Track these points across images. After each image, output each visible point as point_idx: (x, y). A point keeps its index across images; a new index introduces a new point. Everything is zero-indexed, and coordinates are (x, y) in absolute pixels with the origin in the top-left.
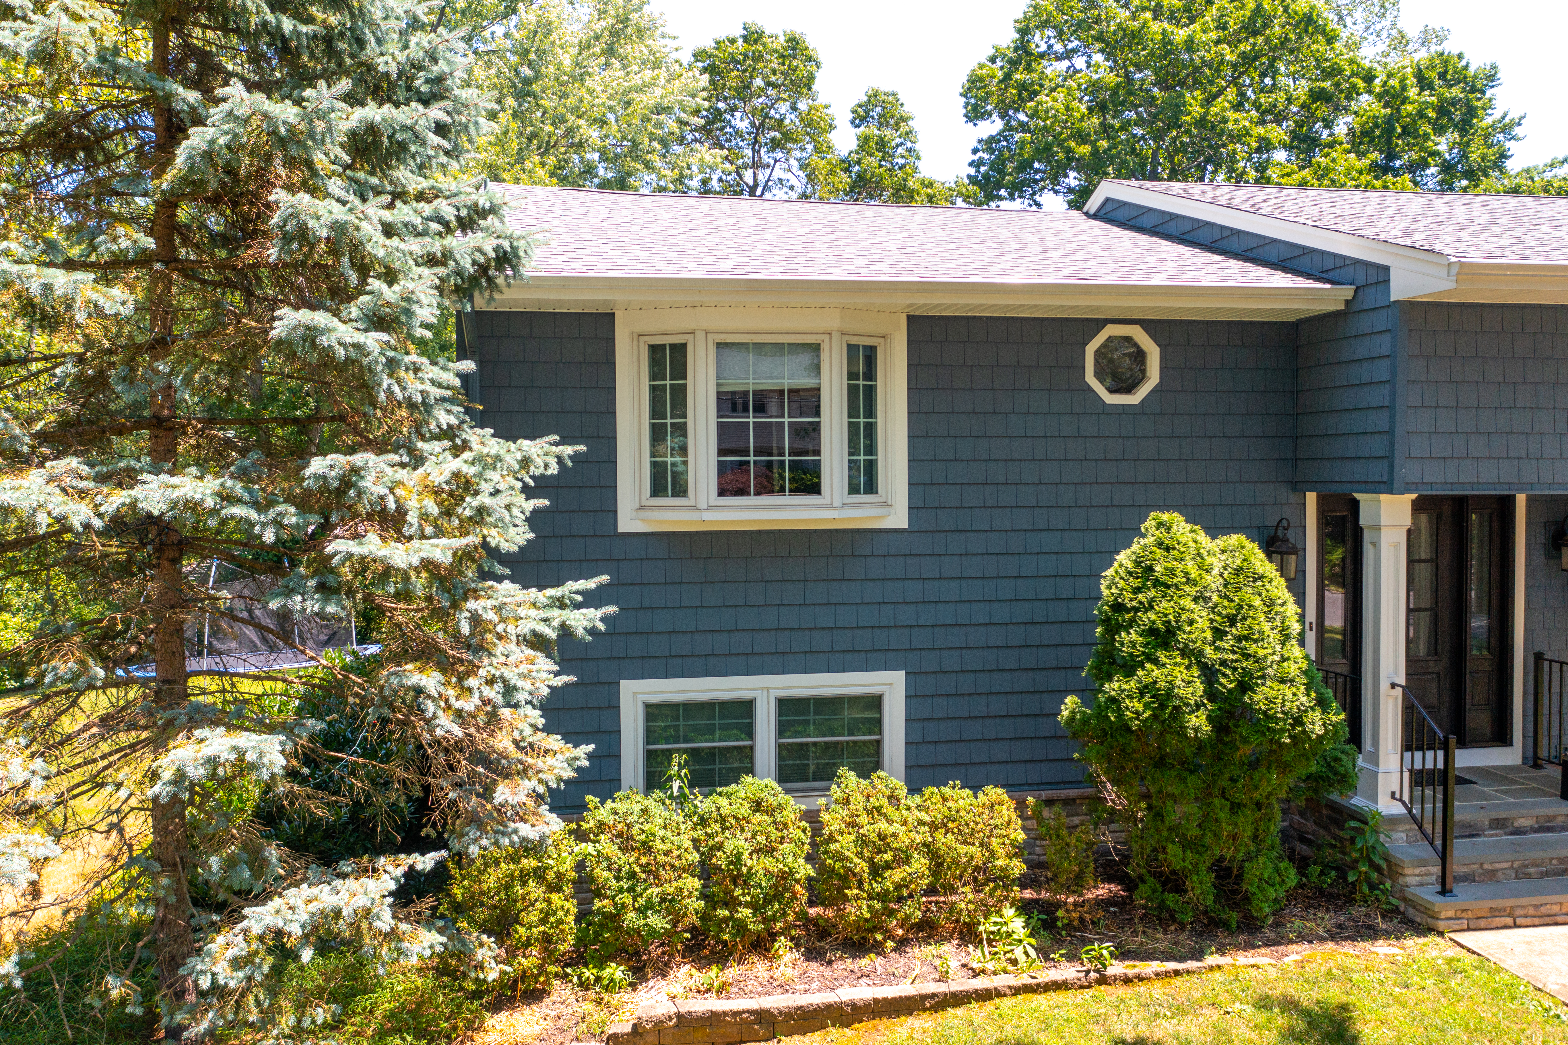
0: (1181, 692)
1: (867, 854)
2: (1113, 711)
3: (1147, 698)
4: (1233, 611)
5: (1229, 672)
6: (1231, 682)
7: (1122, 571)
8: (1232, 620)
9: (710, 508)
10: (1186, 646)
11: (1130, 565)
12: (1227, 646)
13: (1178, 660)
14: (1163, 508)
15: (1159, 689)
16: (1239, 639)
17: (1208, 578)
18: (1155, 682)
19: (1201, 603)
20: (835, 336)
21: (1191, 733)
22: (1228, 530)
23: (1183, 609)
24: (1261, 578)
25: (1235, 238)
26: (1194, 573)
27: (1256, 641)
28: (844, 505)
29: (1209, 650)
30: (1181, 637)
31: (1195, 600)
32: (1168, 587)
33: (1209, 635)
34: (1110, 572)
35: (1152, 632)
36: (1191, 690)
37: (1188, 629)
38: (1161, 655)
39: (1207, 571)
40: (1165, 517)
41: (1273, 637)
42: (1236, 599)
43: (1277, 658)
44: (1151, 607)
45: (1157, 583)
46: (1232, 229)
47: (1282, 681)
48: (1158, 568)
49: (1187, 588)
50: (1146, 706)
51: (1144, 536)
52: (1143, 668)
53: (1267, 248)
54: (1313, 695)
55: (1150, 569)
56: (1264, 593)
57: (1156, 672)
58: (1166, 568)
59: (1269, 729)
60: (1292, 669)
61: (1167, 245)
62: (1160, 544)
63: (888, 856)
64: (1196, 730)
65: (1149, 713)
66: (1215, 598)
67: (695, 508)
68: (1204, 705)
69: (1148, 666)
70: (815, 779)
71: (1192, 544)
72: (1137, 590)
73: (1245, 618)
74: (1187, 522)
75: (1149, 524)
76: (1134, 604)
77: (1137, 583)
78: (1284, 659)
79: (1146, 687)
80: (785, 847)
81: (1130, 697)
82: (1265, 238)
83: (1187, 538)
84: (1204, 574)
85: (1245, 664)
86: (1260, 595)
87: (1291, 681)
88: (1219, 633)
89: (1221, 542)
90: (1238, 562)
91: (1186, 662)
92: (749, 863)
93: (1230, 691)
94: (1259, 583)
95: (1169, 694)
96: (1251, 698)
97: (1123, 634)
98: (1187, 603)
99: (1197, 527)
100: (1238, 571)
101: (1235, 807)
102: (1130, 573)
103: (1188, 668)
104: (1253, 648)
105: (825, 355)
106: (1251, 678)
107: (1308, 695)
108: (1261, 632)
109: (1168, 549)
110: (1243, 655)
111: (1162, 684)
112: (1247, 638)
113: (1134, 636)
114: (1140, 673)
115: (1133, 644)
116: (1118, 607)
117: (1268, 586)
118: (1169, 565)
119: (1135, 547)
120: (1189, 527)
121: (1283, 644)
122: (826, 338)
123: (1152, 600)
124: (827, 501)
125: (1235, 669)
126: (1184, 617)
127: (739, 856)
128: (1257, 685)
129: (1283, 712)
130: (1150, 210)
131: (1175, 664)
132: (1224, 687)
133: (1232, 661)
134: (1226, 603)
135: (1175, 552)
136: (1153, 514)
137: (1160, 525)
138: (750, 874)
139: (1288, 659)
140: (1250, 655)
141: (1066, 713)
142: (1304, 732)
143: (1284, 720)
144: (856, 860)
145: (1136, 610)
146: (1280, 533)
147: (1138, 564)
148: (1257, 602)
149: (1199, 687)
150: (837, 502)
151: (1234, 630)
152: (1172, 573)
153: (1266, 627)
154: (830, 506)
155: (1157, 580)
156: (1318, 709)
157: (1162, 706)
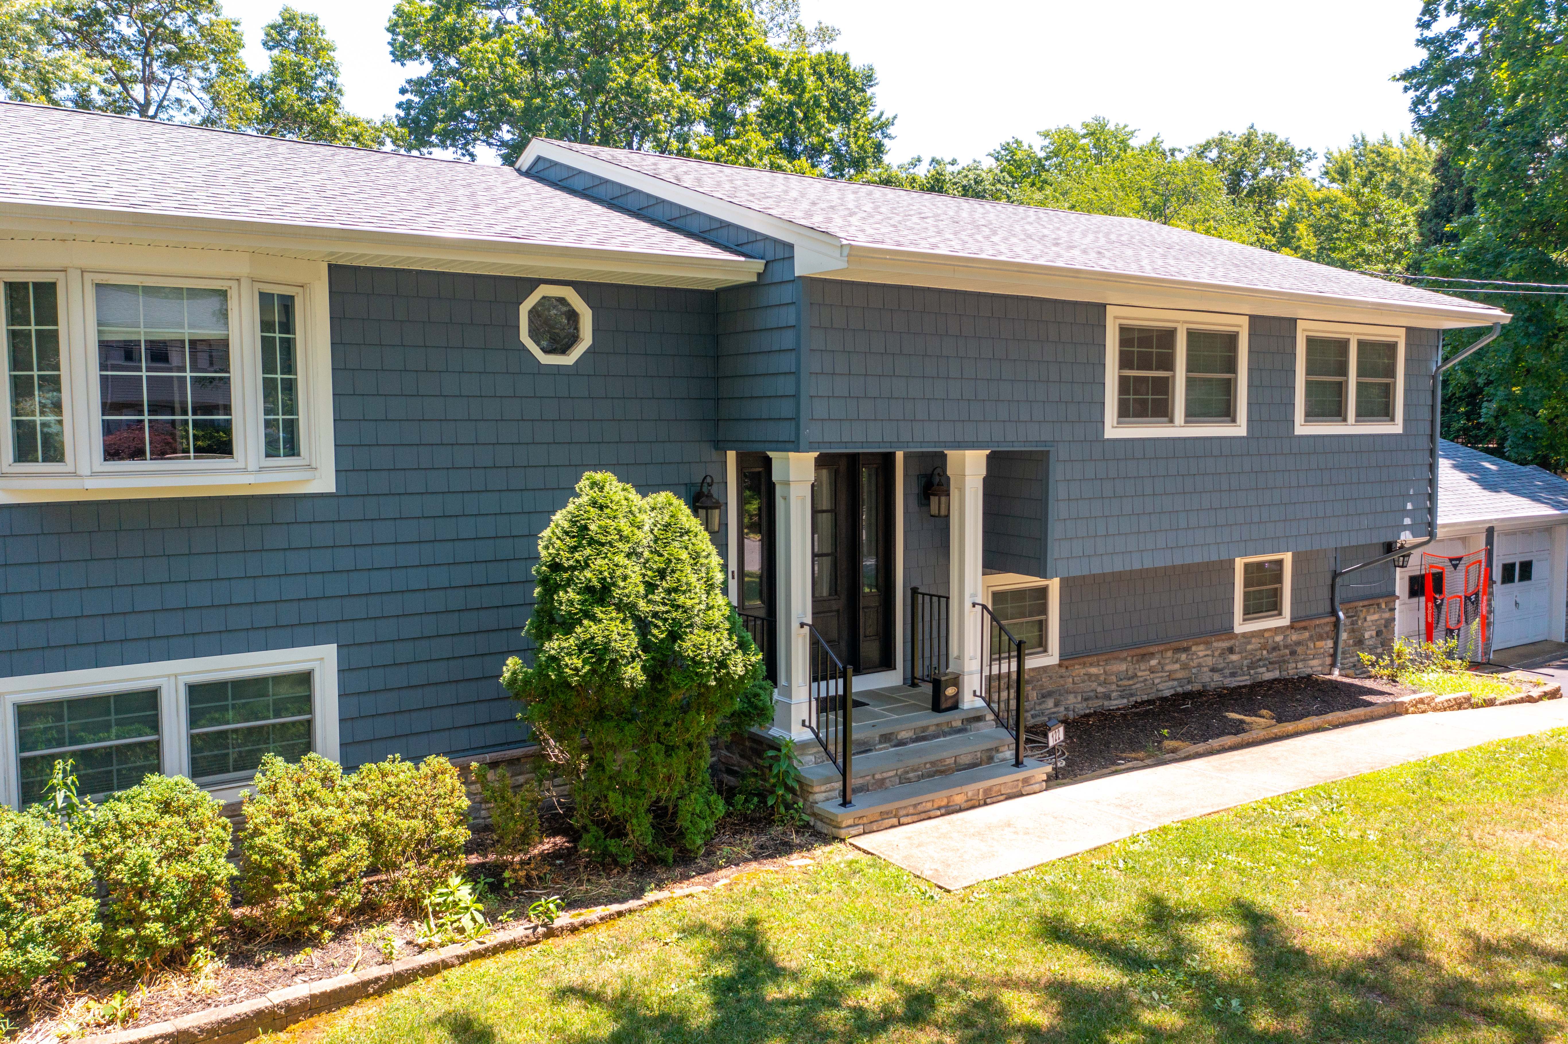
0: (617, 646)
1: (298, 843)
2: (554, 670)
3: (586, 654)
4: (663, 566)
5: (660, 623)
6: (662, 632)
7: (558, 532)
8: (662, 573)
9: (94, 474)
10: (621, 600)
11: (566, 525)
12: (658, 599)
13: (614, 615)
14: (596, 468)
15: (597, 644)
16: (669, 591)
17: (640, 535)
18: (593, 638)
19: (634, 558)
20: (245, 284)
21: (627, 684)
22: (657, 488)
23: (617, 565)
24: (688, 532)
25: (660, 206)
26: (627, 531)
27: (684, 592)
28: (261, 469)
29: (642, 604)
30: (616, 593)
31: (628, 556)
32: (603, 545)
33: (642, 589)
34: (546, 533)
35: (589, 589)
36: (626, 642)
37: (622, 584)
38: (597, 611)
39: (639, 528)
40: (599, 476)
41: (699, 587)
42: (665, 554)
43: (703, 607)
44: (587, 565)
45: (592, 542)
46: (657, 198)
47: (708, 628)
48: (593, 527)
49: (620, 545)
50: (585, 662)
51: (578, 496)
52: (581, 625)
53: (689, 219)
54: (735, 638)
55: (586, 528)
56: (690, 546)
57: (594, 628)
58: (600, 527)
59: (697, 674)
60: (716, 616)
61: (598, 209)
62: (594, 503)
63: (323, 843)
64: (632, 680)
65: (588, 667)
66: (646, 554)
67: (74, 474)
68: (639, 656)
69: (586, 622)
70: (236, 769)
71: (624, 502)
72: (573, 549)
73: (673, 571)
74: (620, 480)
75: (583, 484)
76: (571, 562)
77: (572, 542)
78: (709, 608)
79: (584, 643)
80: (202, 849)
81: (569, 654)
82: (687, 209)
83: (619, 496)
84: (636, 531)
85: (674, 614)
86: (686, 548)
87: (716, 627)
88: (651, 587)
89: (650, 499)
90: (667, 518)
91: (621, 616)
92: (158, 871)
93: (662, 641)
94: (686, 538)
95: (606, 648)
96: (680, 646)
97: (561, 593)
98: (620, 559)
99: (629, 486)
100: (668, 525)
101: (669, 750)
102: (567, 533)
103: (623, 621)
104: (681, 599)
105: (233, 305)
106: (681, 627)
107: (730, 639)
108: (688, 584)
109: (601, 508)
110: (673, 606)
111: (599, 639)
112: (676, 590)
113: (572, 595)
114: (579, 630)
115: (571, 602)
116: (556, 567)
117: (694, 540)
118: (602, 523)
119: (571, 507)
120: (621, 485)
121: (708, 593)
122: (234, 284)
123: (587, 558)
124: (241, 465)
125: (666, 620)
126: (618, 573)
127: (144, 867)
128: (685, 633)
129: (709, 657)
130: (580, 172)
131: (611, 619)
132: (657, 638)
133: (663, 613)
134: (657, 558)
135: (608, 511)
136: (587, 474)
137: (594, 484)
138: (159, 884)
139: (712, 607)
140: (679, 606)
141: (507, 675)
142: (728, 673)
143: (710, 664)
144: (286, 851)
145: (573, 568)
146: (705, 490)
147: (573, 523)
148: (684, 555)
149: (634, 639)
150: (252, 466)
151: (664, 584)
152: (605, 531)
153: (693, 579)
154: (245, 470)
155: (592, 538)
156: (740, 652)
157: (601, 661)
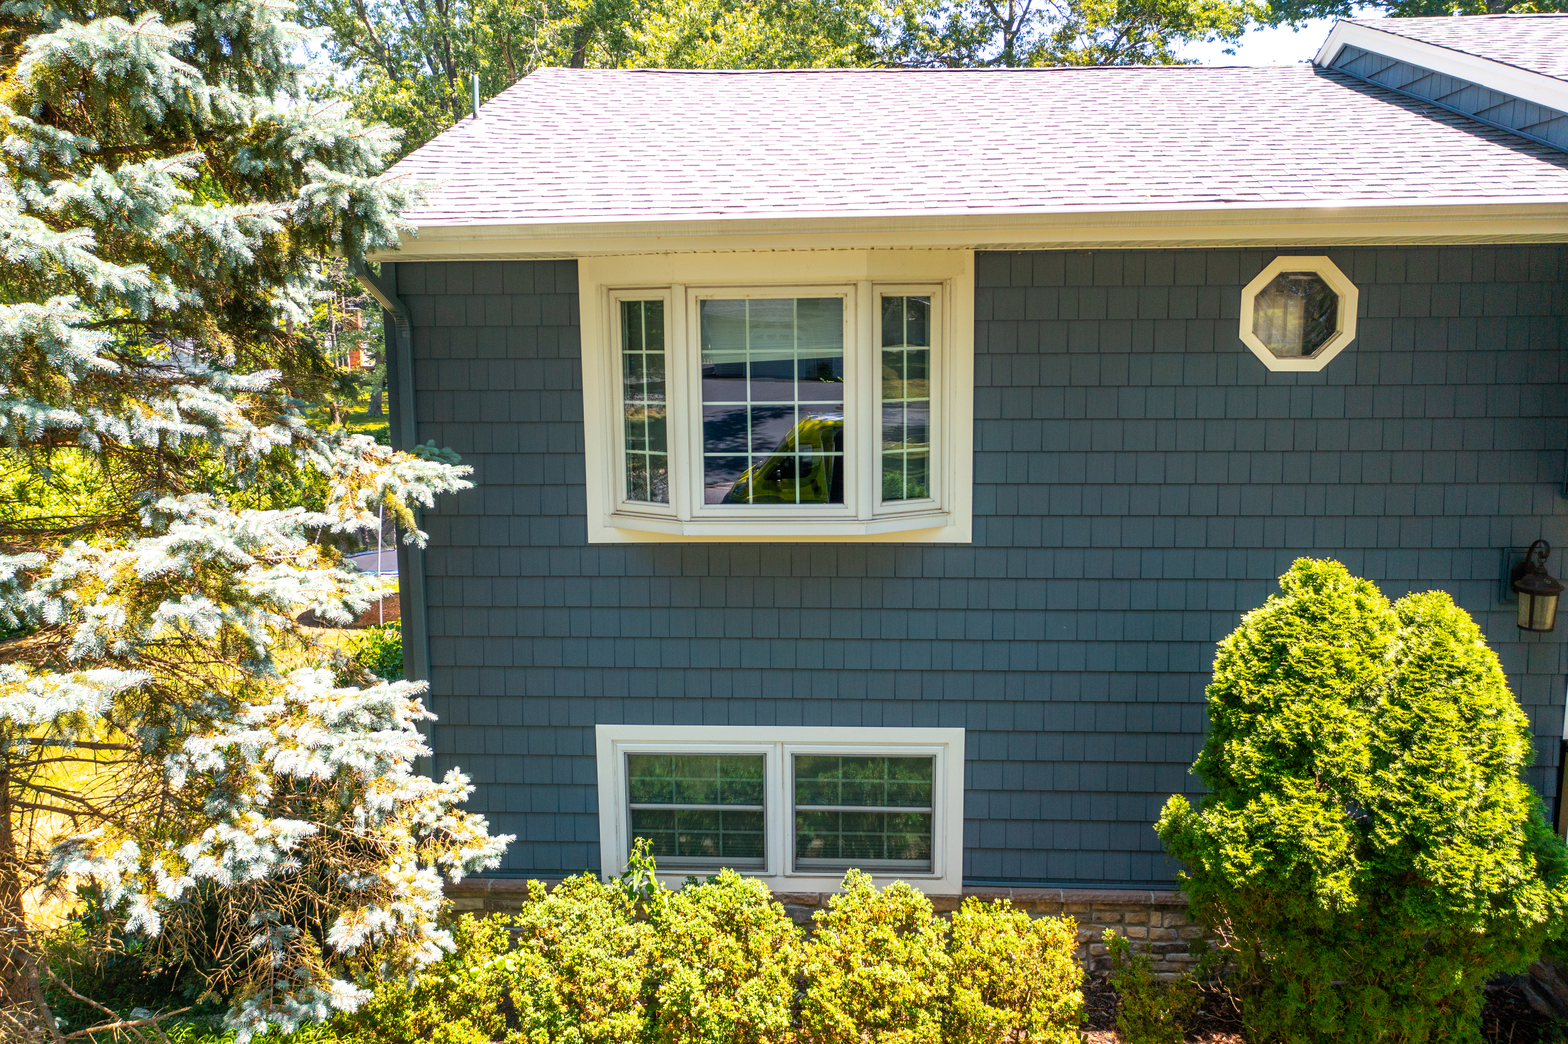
0: (1313, 845)
2: (1209, 856)
3: (1259, 847)
4: (1407, 726)
5: (1391, 820)
6: (1393, 835)
7: (1243, 644)
8: (1405, 740)
9: (694, 519)
10: (1328, 773)
11: (1255, 638)
12: (1392, 779)
13: (1312, 793)
14: (1318, 551)
15: (1278, 836)
16: (1413, 770)
17: (1375, 668)
18: (1273, 823)
19: (1360, 704)
20: (863, 289)
21: (1324, 903)
23: (1327, 717)
24: (1462, 672)
25: (1509, 109)
26: (1351, 662)
27: (1441, 776)
28: (874, 518)
29: (1363, 783)
30: (1320, 760)
31: (1349, 701)
32: (1307, 680)
33: (1365, 759)
34: (1228, 643)
35: (1274, 747)
36: (1327, 841)
37: (1332, 747)
38: (1287, 782)
39: (1373, 657)
40: (1318, 566)
41: (1472, 771)
42: (1415, 707)
43: (1475, 802)
44: (1278, 709)
45: (1289, 673)
46: (1505, 95)
47: (1480, 842)
48: (1295, 651)
49: (1336, 683)
50: (1257, 857)
51: (1282, 594)
52: (1258, 800)
53: (1553, 126)
54: (1533, 862)
55: (1282, 650)
56: (1464, 698)
57: (1276, 810)
58: (1306, 651)
59: (1450, 913)
60: (1497, 822)
62: (1302, 611)
64: (1334, 899)
65: (1259, 867)
66: (1382, 701)
67: (675, 519)
68: (1350, 862)
69: (1265, 797)
71: (1355, 613)
72: (1261, 679)
73: (1425, 738)
74: (1352, 573)
75: (1291, 577)
76: (1255, 698)
77: (1260, 667)
78: (1487, 805)
79: (1260, 828)
81: (1234, 841)
82: (1551, 111)
83: (1347, 603)
84: (1368, 662)
85: (1418, 811)
86: (1456, 700)
87: (1497, 839)
88: (1382, 759)
89: (1406, 604)
90: (1426, 649)
91: (1324, 796)
93: (1392, 848)
94: (1458, 682)
95: (1295, 844)
96: (1423, 863)
97: (1234, 743)
98: (1336, 708)
99: (1369, 584)
100: (1424, 661)
102: (1255, 651)
103: (1327, 805)
104: (1434, 788)
105: (848, 315)
106: (1428, 831)
107: (1525, 861)
108: (1450, 764)
109: (1314, 619)
110: (1416, 797)
111: (1281, 829)
112: (1425, 771)
113: (1249, 750)
114: (1252, 806)
115: (1247, 762)
116: (1232, 700)
117: (1472, 688)
118: (1310, 645)
119: (1268, 610)
120: (1355, 582)
121: (1488, 779)
122: (850, 290)
123: (1279, 699)
124: (851, 512)
125: (1401, 817)
126: (1328, 728)
128: (1436, 844)
129: (1476, 891)
131: (1308, 800)
132: (1383, 842)
133: (1398, 804)
134: (1398, 711)
135: (1324, 626)
136: (1300, 561)
137: (1308, 580)
139: (1494, 804)
140: (1426, 799)
142: (1514, 916)
143: (1478, 902)
145: (1254, 709)
147: (1267, 638)
148: (1450, 713)
149: (1343, 837)
150: (864, 514)
151: (1407, 756)
152: (1313, 657)
153: (1460, 755)
155: (1291, 667)
156: (1540, 883)
157: (1282, 859)
